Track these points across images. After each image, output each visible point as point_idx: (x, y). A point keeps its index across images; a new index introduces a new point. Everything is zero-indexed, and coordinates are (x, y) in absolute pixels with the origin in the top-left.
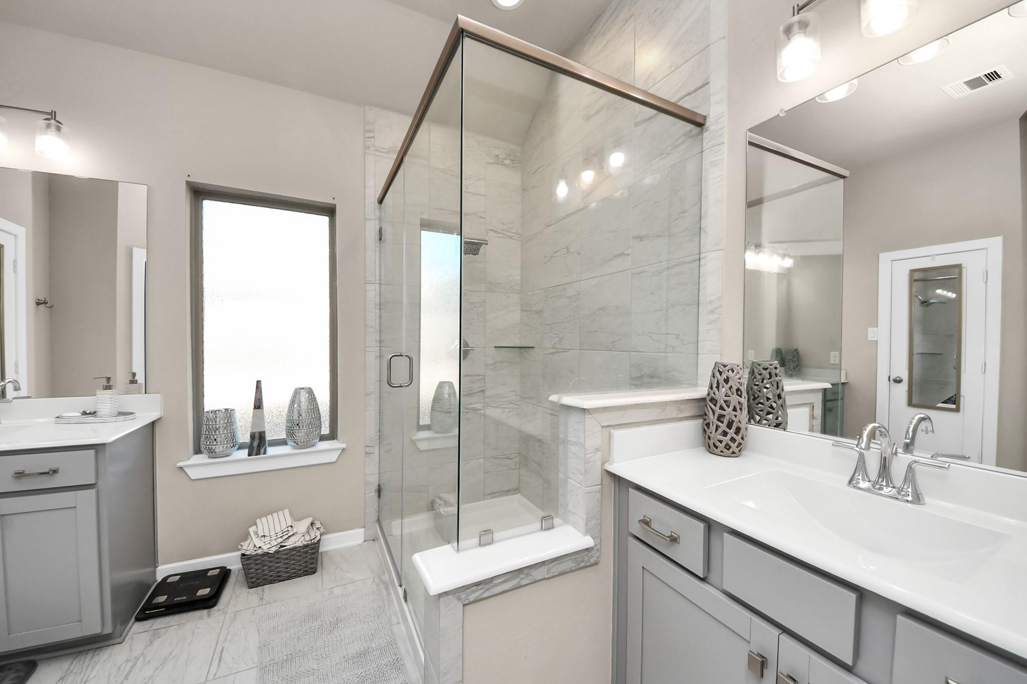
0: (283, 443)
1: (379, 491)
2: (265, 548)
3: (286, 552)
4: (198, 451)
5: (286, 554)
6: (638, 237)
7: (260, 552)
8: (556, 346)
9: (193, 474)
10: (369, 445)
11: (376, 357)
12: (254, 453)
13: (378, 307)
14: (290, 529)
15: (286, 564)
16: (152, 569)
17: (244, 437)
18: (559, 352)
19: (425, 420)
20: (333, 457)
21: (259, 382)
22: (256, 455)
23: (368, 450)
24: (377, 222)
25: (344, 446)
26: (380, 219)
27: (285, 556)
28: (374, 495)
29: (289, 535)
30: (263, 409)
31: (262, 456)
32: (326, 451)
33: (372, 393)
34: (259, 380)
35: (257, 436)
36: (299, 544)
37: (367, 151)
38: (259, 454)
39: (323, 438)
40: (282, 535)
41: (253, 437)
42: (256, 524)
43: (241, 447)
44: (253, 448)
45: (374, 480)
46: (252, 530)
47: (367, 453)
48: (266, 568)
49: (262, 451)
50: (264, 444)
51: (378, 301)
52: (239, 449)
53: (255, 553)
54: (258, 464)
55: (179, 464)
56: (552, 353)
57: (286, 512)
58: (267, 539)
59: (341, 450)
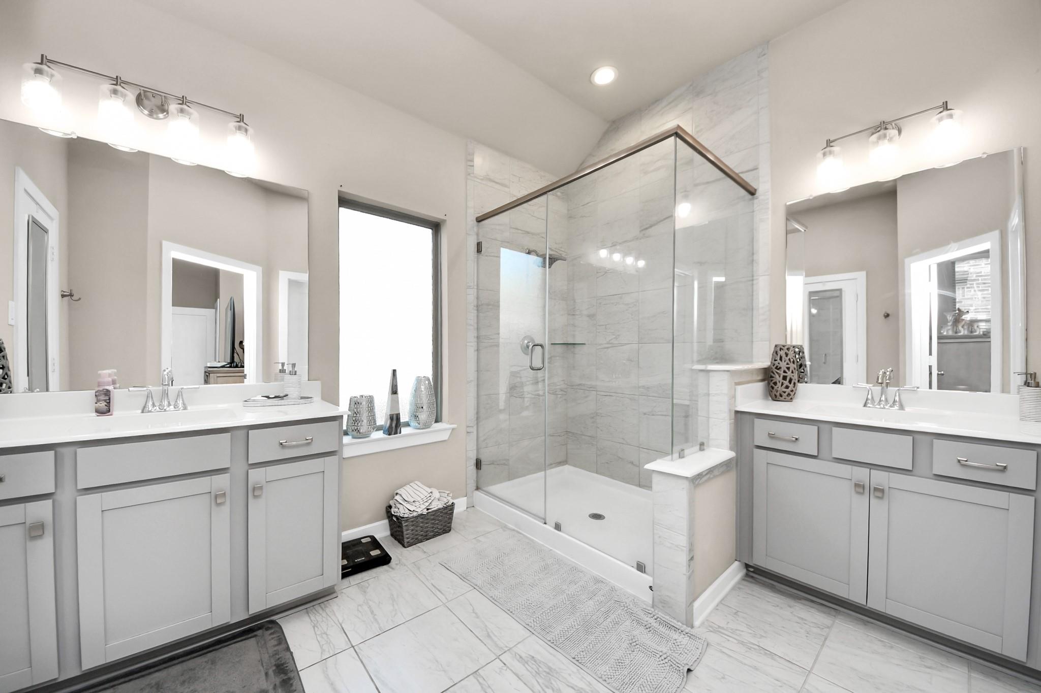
0: (411, 424)
1: (478, 464)
2: (420, 511)
3: (433, 513)
5: (434, 515)
6: (699, 263)
7: (415, 514)
8: (611, 342)
10: (470, 425)
11: (475, 351)
12: (393, 433)
13: (475, 308)
14: (431, 494)
15: (433, 523)
17: (382, 419)
18: (615, 346)
19: (502, 405)
20: (445, 436)
21: (394, 371)
22: (395, 434)
23: (469, 430)
24: (475, 237)
25: (451, 426)
26: (478, 235)
27: (432, 517)
28: (473, 468)
29: (432, 499)
30: (398, 394)
31: (399, 435)
32: (440, 432)
33: (472, 381)
34: (395, 369)
35: (395, 417)
36: (440, 506)
37: (469, 177)
38: (397, 434)
40: (427, 500)
41: (391, 418)
43: (379, 428)
44: (392, 428)
45: (473, 456)
47: (468, 432)
48: (419, 528)
49: (399, 431)
50: (400, 425)
51: (476, 303)
52: (376, 430)
53: (411, 516)
54: (395, 442)
56: (608, 348)
57: (418, 481)
58: (417, 504)
59: (451, 430)
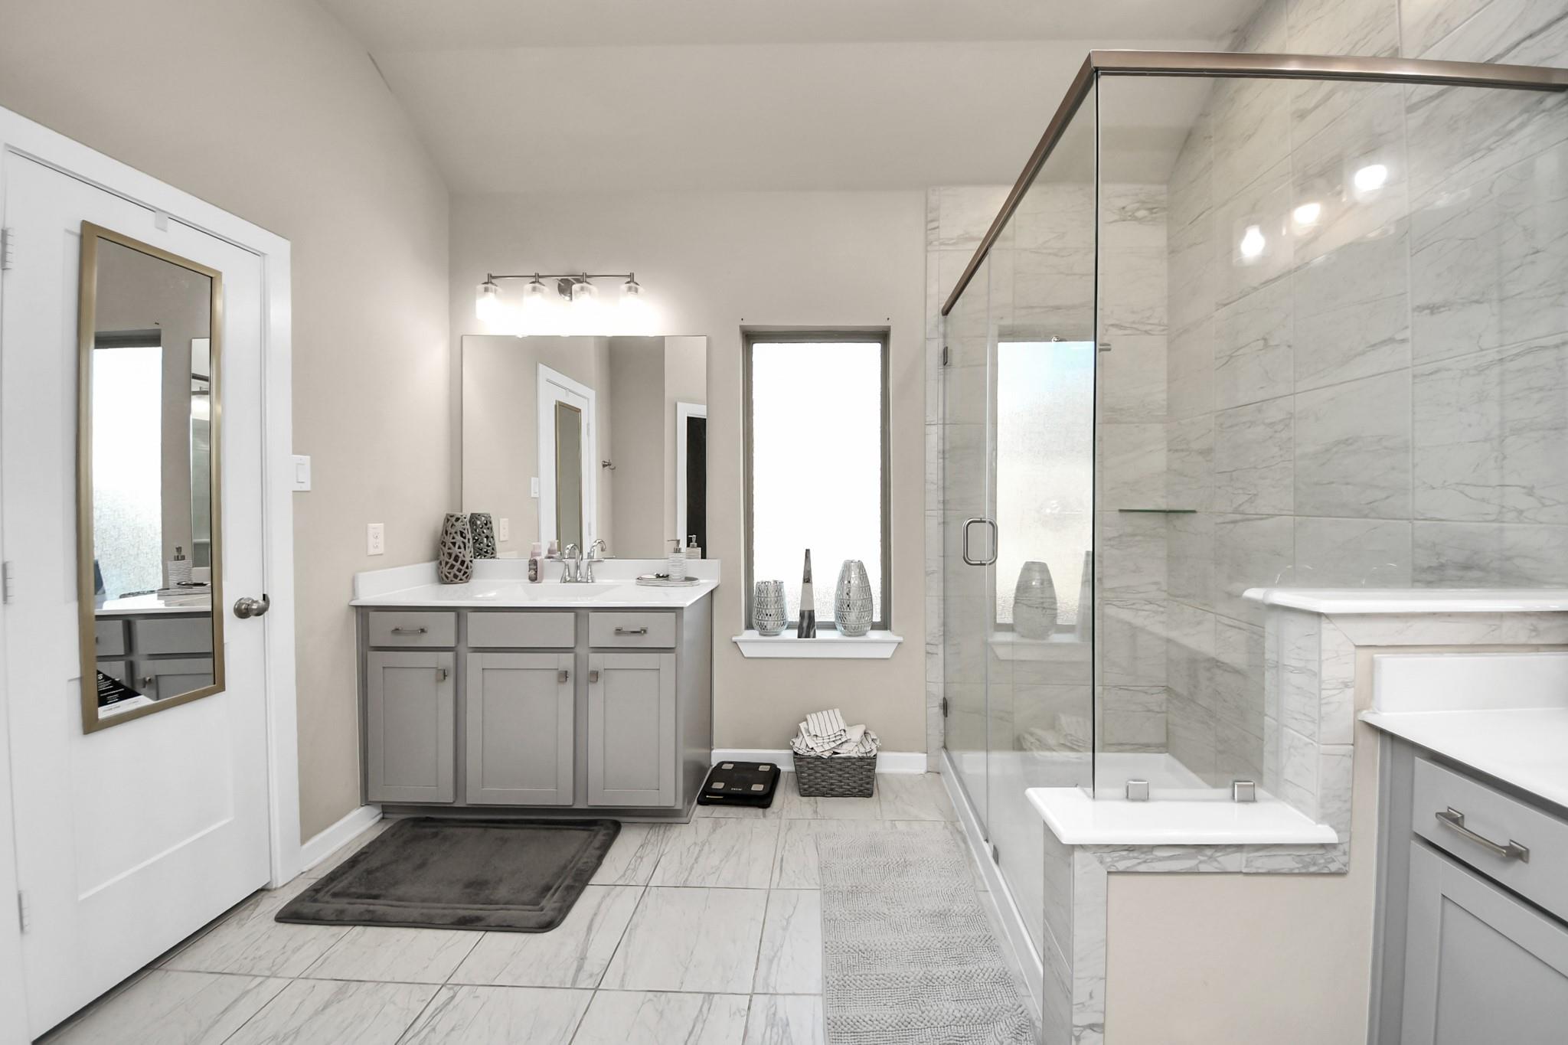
0: (831, 626)
1: (945, 707)
2: (818, 751)
3: (840, 761)
4: (749, 626)
5: (840, 764)
7: (812, 753)
8: (1241, 509)
9: (748, 651)
10: (932, 642)
11: (939, 524)
12: (804, 635)
13: (941, 456)
14: (843, 733)
15: (840, 776)
16: (706, 751)
17: (793, 616)
18: (1248, 520)
19: (1005, 616)
20: (887, 652)
21: (808, 551)
22: (806, 637)
23: (930, 649)
24: (941, 340)
25: (900, 639)
26: (945, 336)
27: (838, 766)
28: (937, 711)
29: (843, 740)
30: (812, 583)
31: (811, 639)
32: (878, 644)
33: (933, 572)
34: (808, 548)
35: (806, 615)
36: (853, 754)
37: (929, 248)
38: (809, 637)
39: (875, 627)
40: (834, 739)
41: (802, 615)
42: (806, 720)
43: (790, 627)
44: (803, 628)
45: (938, 691)
46: (803, 725)
47: (928, 653)
48: (818, 775)
49: (812, 633)
50: (814, 626)
51: (941, 448)
52: (787, 628)
53: (808, 754)
54: (806, 649)
55: (734, 639)
57: (837, 711)
58: (820, 740)
59: (896, 645)
